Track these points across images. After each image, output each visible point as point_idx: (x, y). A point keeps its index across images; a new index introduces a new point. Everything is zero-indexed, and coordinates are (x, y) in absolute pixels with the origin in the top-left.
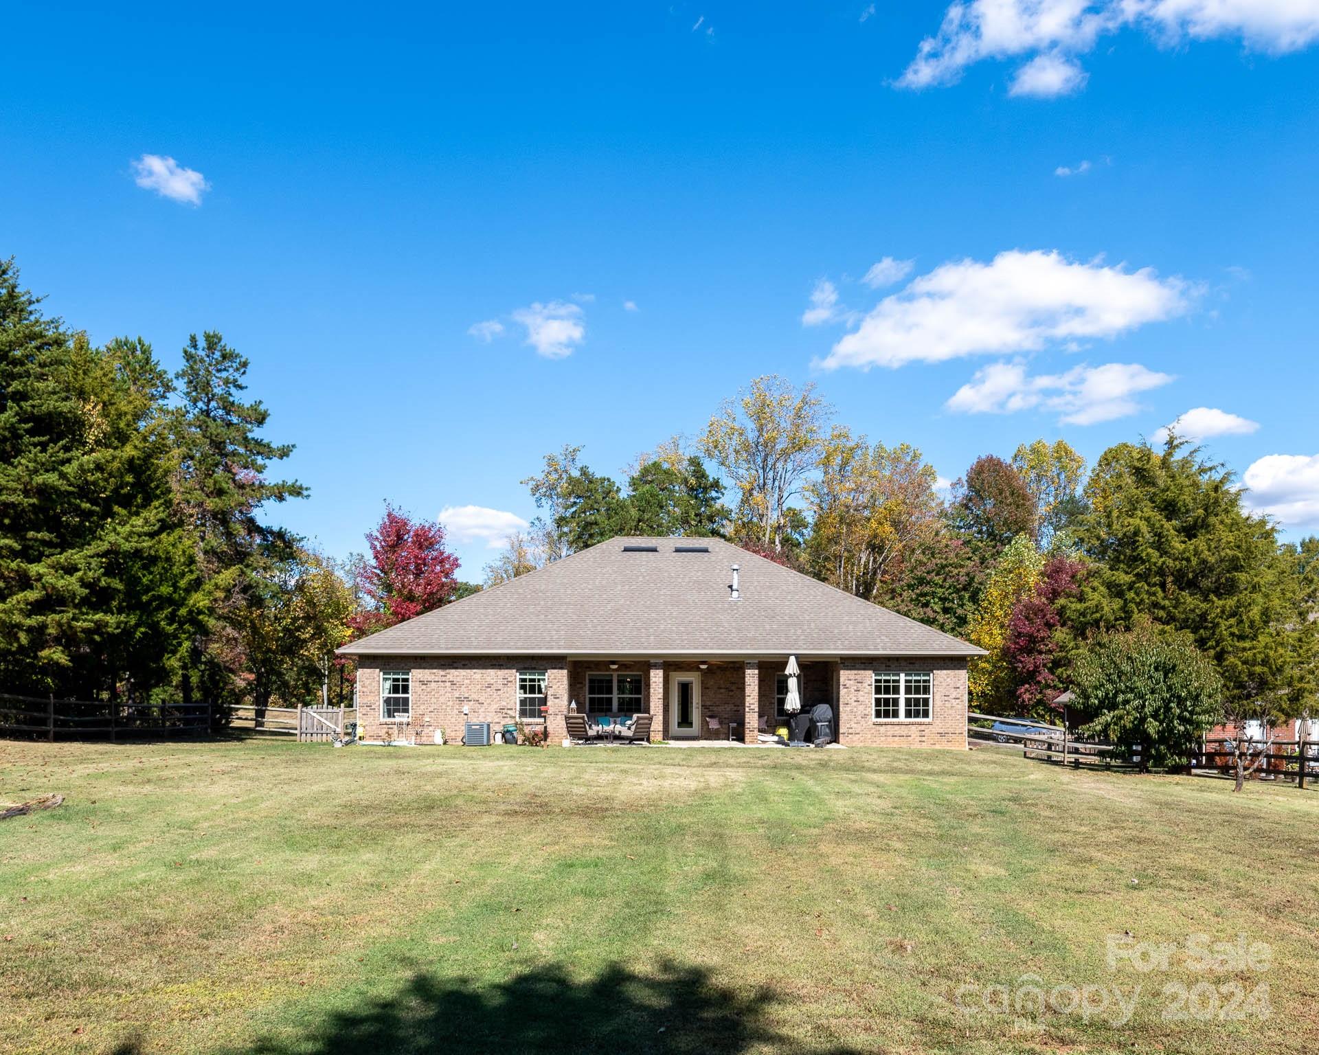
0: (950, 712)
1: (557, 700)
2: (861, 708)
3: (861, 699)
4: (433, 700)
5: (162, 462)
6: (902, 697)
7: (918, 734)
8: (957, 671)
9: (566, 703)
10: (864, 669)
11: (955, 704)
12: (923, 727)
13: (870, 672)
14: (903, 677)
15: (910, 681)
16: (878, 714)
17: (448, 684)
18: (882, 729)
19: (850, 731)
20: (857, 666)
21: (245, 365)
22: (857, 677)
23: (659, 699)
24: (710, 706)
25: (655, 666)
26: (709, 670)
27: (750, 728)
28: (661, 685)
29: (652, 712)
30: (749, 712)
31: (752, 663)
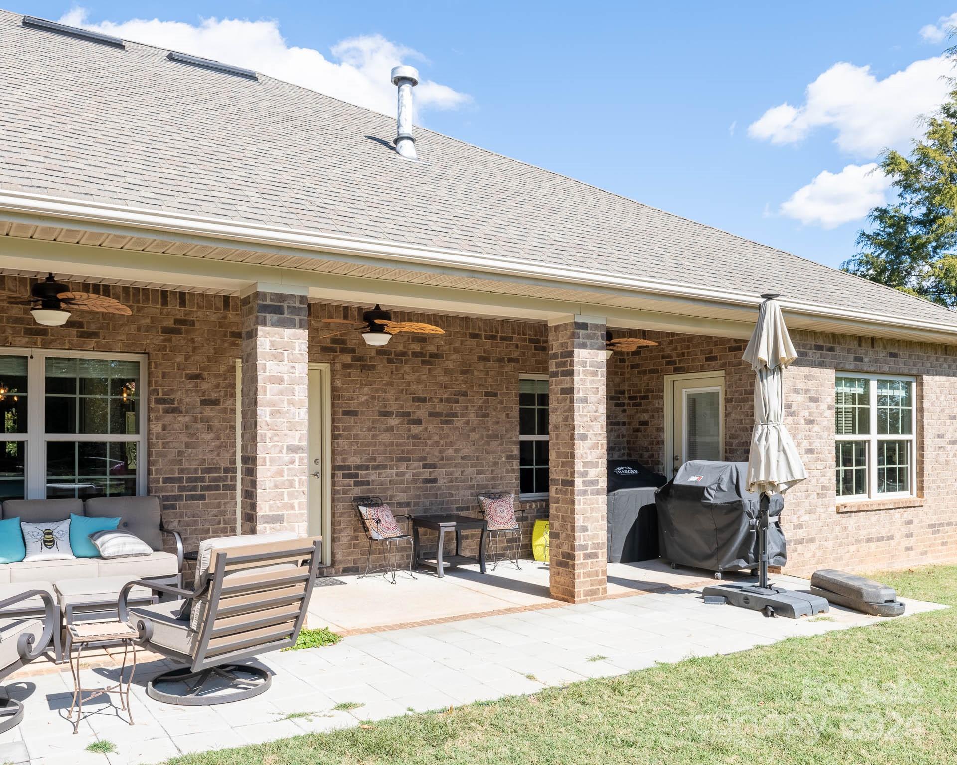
0: (945, 473)
3: (817, 445)
6: (874, 439)
7: (904, 530)
10: (821, 365)
11: (950, 455)
12: (910, 514)
13: (831, 373)
14: (874, 390)
15: (884, 400)
18: (852, 523)
19: (800, 533)
20: (810, 354)
22: (809, 385)
23: (292, 449)
24: (358, 467)
25: (278, 310)
26: (355, 359)
27: (585, 547)
28: (301, 393)
29: (263, 508)
30: (585, 492)
31: (596, 326)
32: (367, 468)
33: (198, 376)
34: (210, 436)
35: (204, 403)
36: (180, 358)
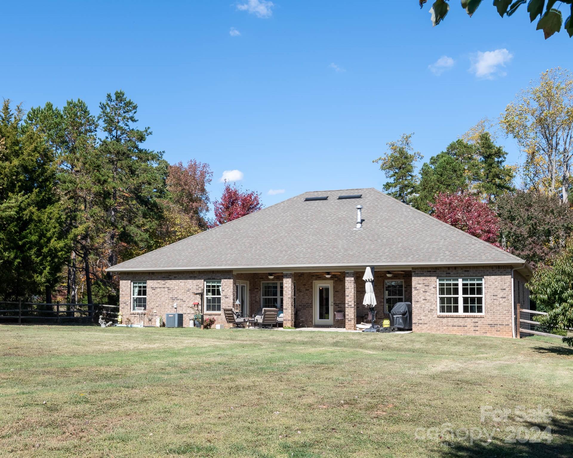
0: (498, 308)
1: (227, 299)
2: (428, 305)
3: (428, 298)
4: (158, 299)
5: (50, 167)
6: (461, 296)
7: (473, 324)
8: (503, 277)
9: (232, 301)
10: (430, 276)
11: (501, 302)
12: (476, 320)
13: (435, 278)
14: (460, 282)
15: (467, 285)
16: (442, 310)
17: (166, 289)
18: (445, 320)
19: (420, 322)
20: (425, 274)
21: (135, 107)
22: (425, 282)
23: (289, 298)
24: (339, 304)
25: (286, 276)
26: (338, 279)
27: (348, 319)
28: (290, 289)
29: (284, 307)
30: (348, 307)
31: (351, 273)
32: (341, 304)
33: (305, 285)
34: (307, 297)
35: (306, 290)
36: (301, 281)
